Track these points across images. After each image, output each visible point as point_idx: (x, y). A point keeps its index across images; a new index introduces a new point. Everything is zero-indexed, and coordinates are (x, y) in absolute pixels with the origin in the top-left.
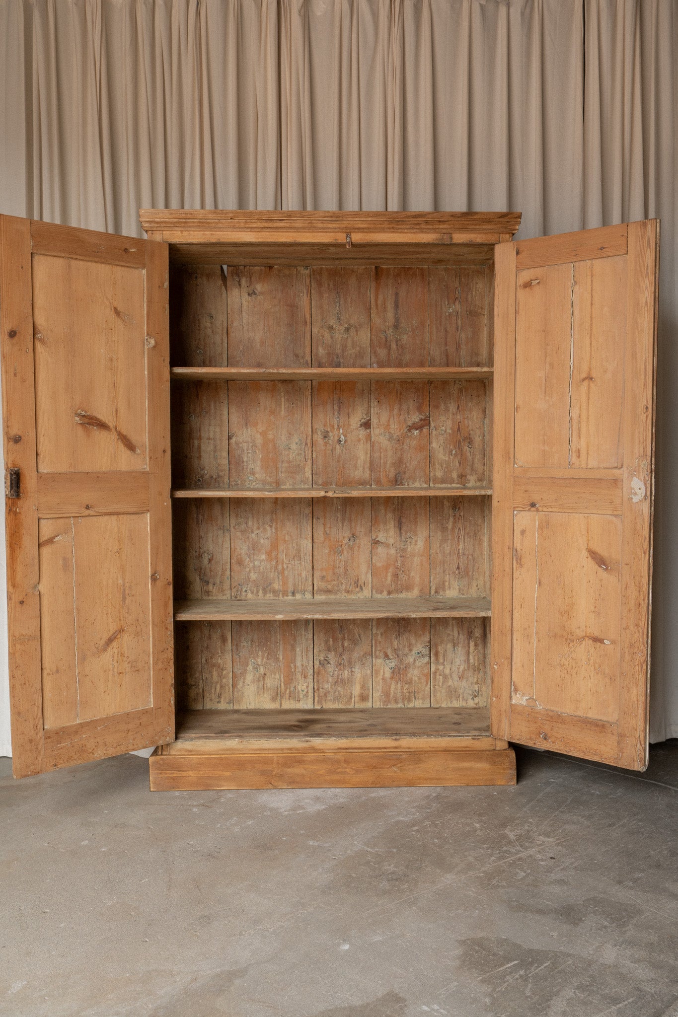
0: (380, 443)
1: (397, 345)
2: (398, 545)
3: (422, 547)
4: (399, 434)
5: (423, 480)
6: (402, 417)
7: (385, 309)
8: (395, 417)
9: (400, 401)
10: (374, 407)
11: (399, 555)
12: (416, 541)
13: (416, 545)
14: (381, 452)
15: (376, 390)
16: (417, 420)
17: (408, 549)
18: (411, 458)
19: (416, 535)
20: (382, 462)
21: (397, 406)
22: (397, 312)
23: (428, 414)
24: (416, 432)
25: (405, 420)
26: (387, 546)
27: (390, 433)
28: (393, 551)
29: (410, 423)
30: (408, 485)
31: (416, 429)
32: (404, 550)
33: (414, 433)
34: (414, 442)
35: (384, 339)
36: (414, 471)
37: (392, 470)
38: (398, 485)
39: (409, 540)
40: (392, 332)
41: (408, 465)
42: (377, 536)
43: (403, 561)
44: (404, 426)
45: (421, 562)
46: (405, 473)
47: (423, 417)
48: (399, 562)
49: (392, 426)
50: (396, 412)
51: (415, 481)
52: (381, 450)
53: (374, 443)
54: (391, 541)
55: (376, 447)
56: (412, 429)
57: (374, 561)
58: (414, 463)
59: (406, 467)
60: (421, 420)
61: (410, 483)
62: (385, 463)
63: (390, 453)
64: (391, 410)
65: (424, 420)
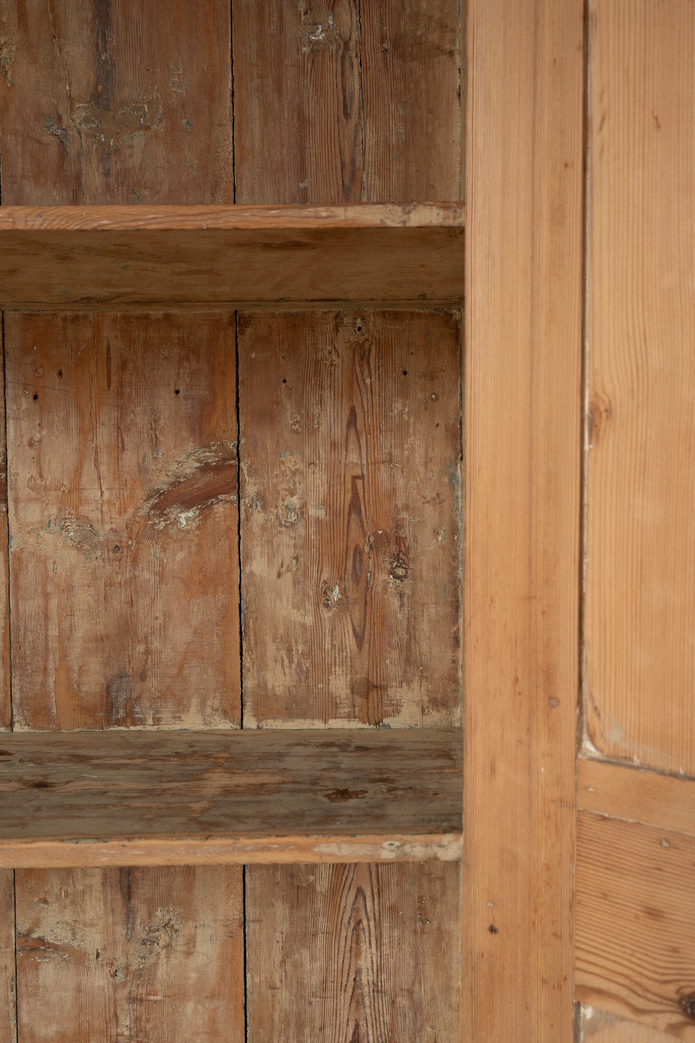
0: (42, 560)
1: (107, 174)
2: (119, 954)
3: (213, 972)
4: (120, 522)
5: (214, 702)
6: (129, 458)
7: (56, 31)
8: (104, 458)
9: (120, 394)
10: (17, 419)
11: (122, 994)
12: (191, 941)
13: (189, 954)
14: (46, 595)
15: (25, 350)
16: (190, 467)
17: (161, 972)
18: (167, 615)
19: (189, 915)
20: (53, 632)
21: (108, 416)
22: (105, 42)
23: (231, 445)
24: (185, 518)
25: (142, 469)
26: (78, 958)
27: (83, 520)
28: (98, 980)
29: (161, 482)
30: (157, 721)
31: (187, 504)
32: (144, 975)
33: (176, 522)
34: (180, 556)
35: (53, 149)
36: (181, 669)
37: (94, 664)
38: (118, 723)
39: (164, 938)
40: (87, 120)
41: (156, 644)
42: (37, 923)
43: (137, 1020)
44: (140, 493)
45: (213, 1021)
46: (143, 677)
47: (212, 458)
48: (126, 1021)
49: (93, 493)
50: (104, 436)
51: (181, 707)
52: (50, 589)
53: (18, 558)
54: (93, 940)
55: (30, 576)
56: (171, 504)
57: (25, 1019)
58: (181, 636)
59: (147, 652)
60: (205, 468)
61: (165, 715)
62: (65, 637)
63: (84, 598)
64: (86, 432)
65: (218, 469)
